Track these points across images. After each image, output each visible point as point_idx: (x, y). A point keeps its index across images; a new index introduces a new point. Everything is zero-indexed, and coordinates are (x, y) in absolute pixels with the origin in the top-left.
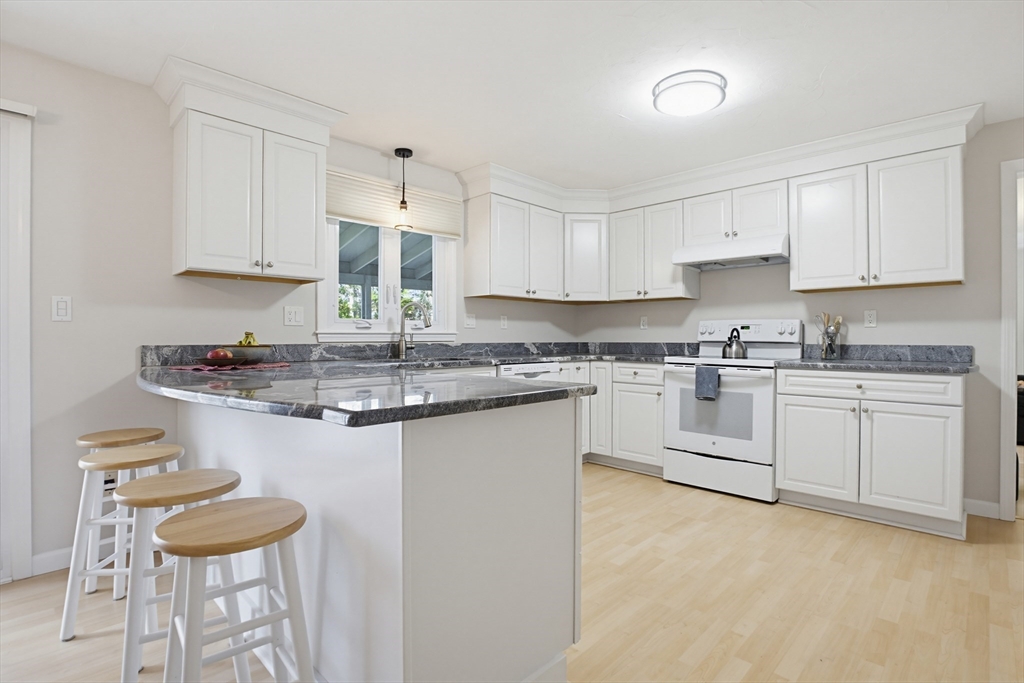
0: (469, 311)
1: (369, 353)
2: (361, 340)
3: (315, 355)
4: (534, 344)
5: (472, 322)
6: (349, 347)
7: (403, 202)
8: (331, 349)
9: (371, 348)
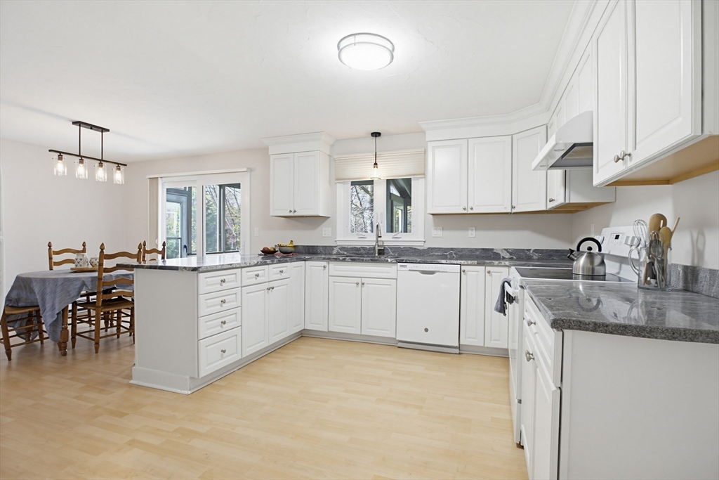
0: (436, 225)
1: (362, 251)
2: (359, 244)
3: (335, 252)
4: (506, 250)
5: (440, 233)
6: (352, 248)
7: (376, 164)
8: (343, 248)
9: (364, 248)
